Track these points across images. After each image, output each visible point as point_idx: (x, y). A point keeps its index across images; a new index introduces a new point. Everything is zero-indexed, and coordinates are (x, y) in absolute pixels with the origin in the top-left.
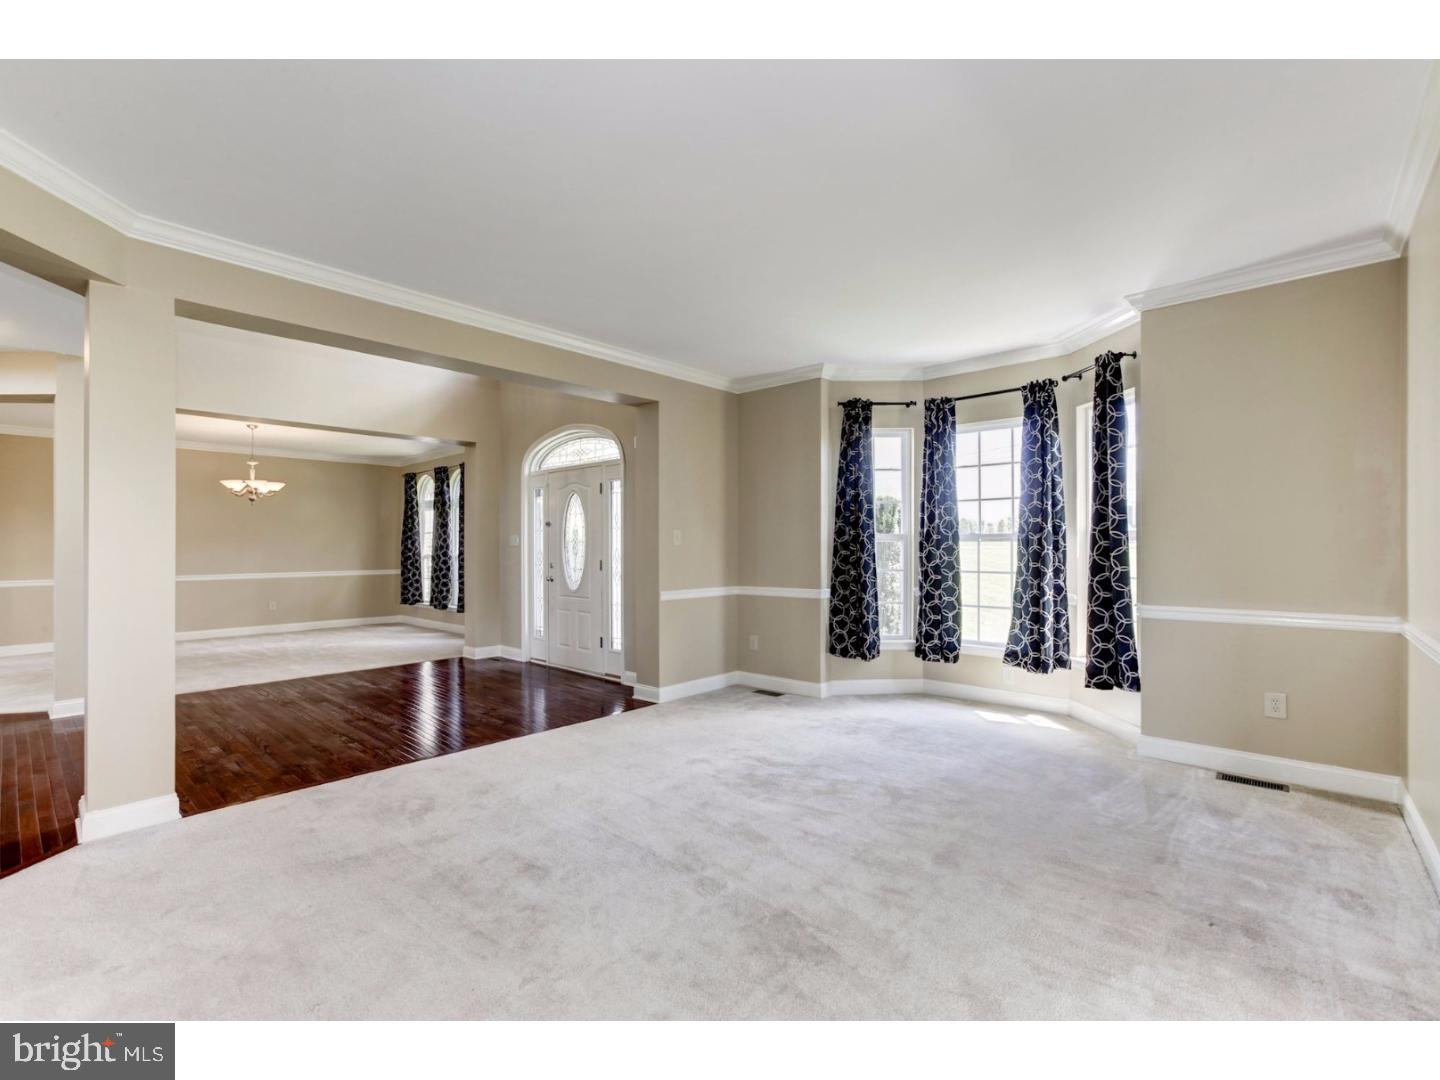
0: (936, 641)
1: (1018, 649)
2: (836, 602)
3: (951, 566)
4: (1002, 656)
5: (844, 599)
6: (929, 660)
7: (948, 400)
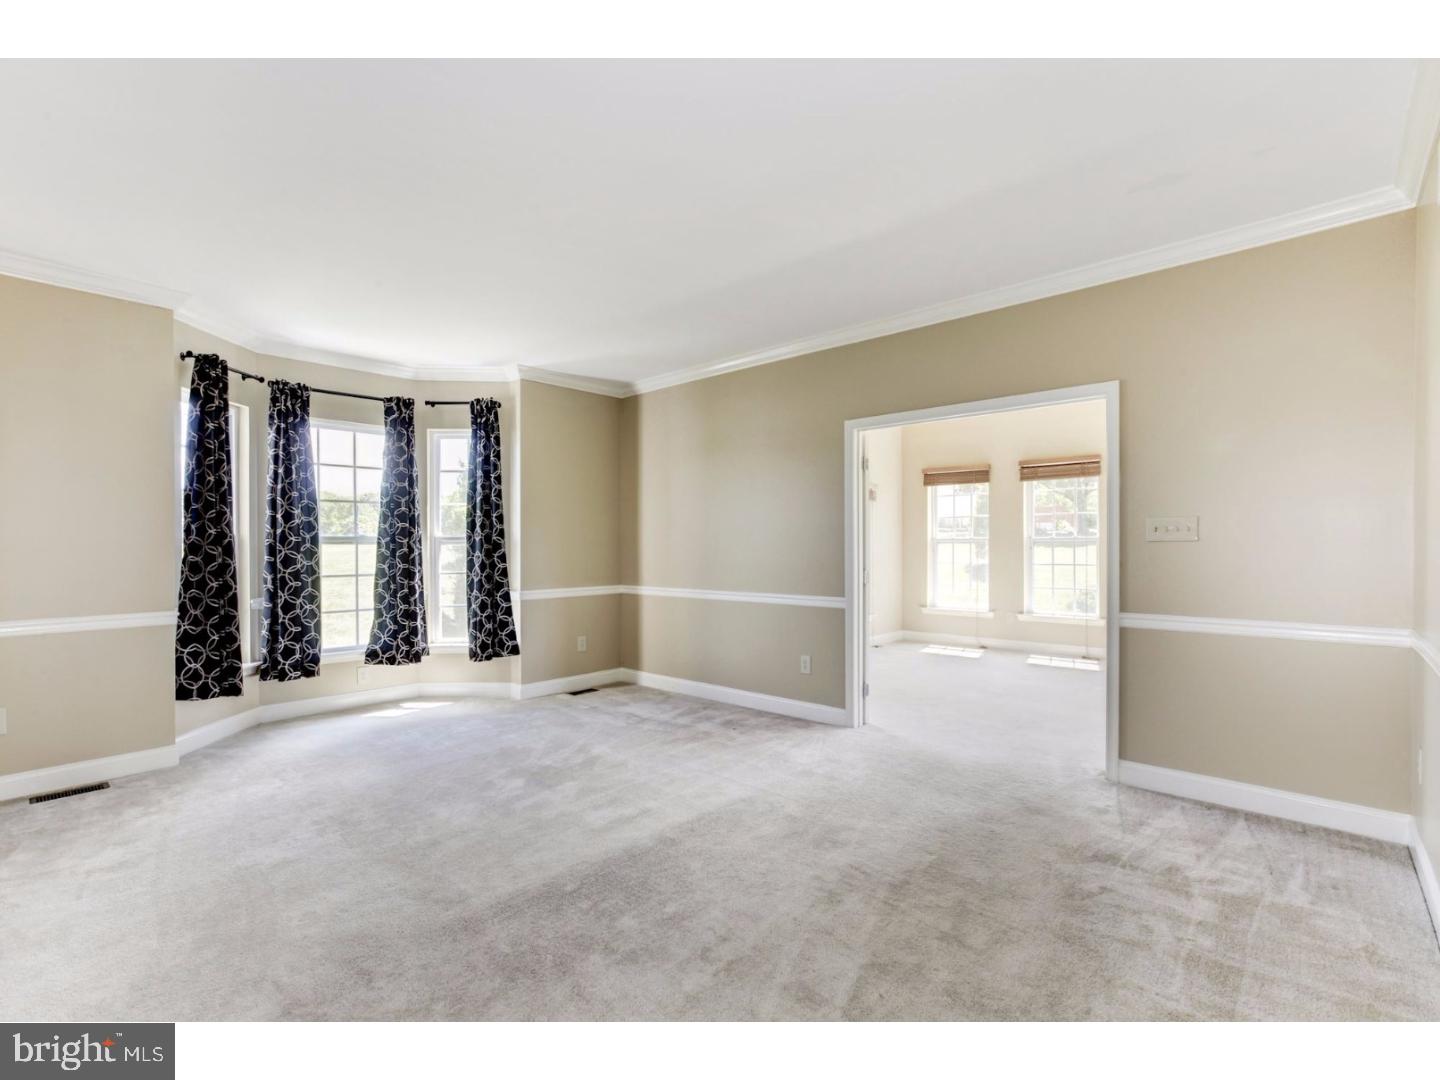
0: (298, 656)
1: (377, 647)
2: (186, 626)
3: (313, 571)
4: (363, 657)
5: (196, 622)
6: (290, 679)
7: (306, 388)
